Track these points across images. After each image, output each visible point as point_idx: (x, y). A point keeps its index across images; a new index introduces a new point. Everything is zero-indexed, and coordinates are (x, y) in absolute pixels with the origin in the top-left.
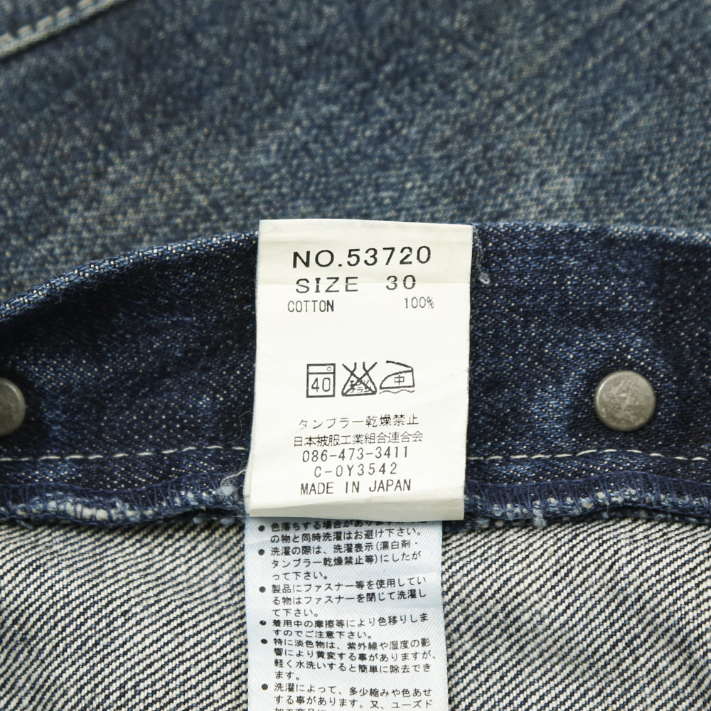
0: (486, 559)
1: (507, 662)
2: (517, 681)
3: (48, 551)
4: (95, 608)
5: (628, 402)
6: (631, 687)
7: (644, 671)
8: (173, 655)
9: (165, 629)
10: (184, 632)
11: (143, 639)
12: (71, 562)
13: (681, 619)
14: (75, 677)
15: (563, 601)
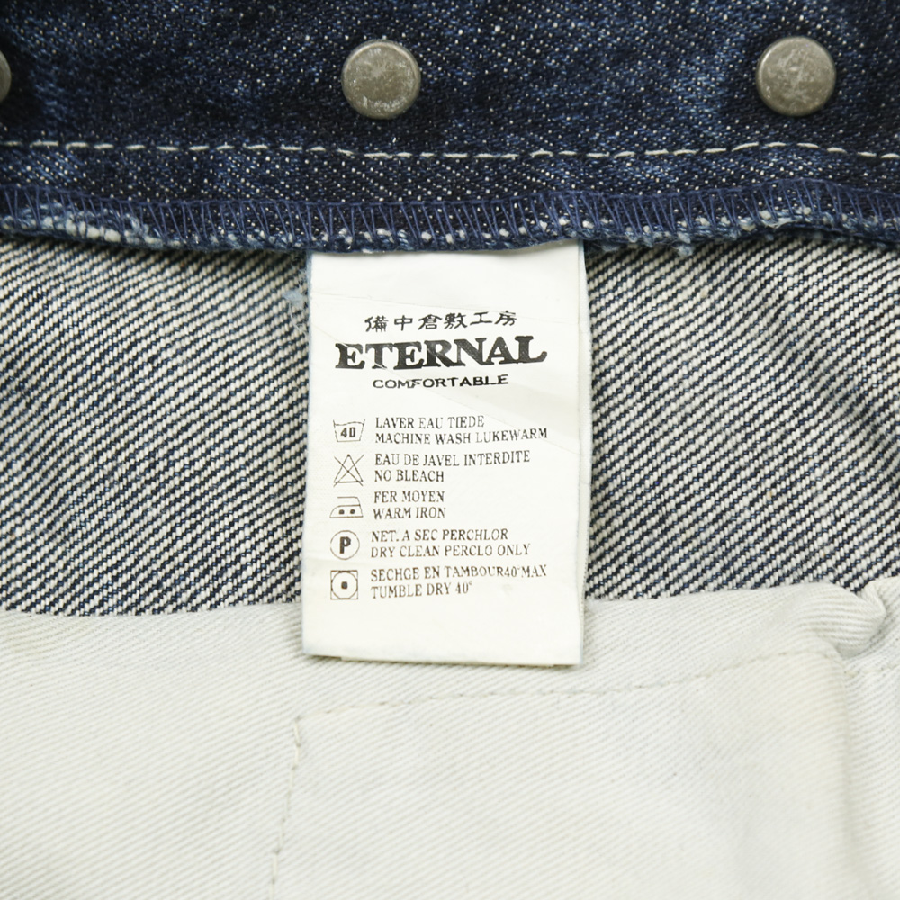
0: (620, 296)
1: (638, 430)
2: (650, 454)
3: (51, 274)
4: (115, 353)
5: (800, 78)
6: (797, 467)
7: (816, 447)
8: (216, 413)
9: (205, 380)
10: (228, 384)
11: (177, 394)
12: (81, 289)
13: (862, 383)
14: (90, 441)
15: (717, 354)
